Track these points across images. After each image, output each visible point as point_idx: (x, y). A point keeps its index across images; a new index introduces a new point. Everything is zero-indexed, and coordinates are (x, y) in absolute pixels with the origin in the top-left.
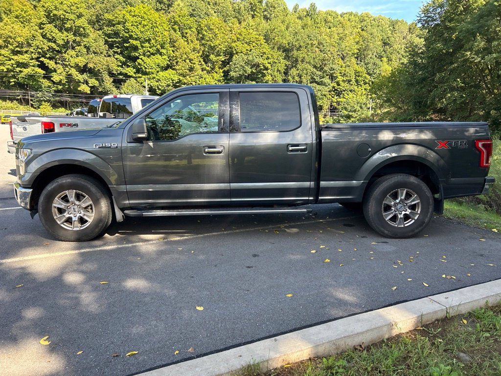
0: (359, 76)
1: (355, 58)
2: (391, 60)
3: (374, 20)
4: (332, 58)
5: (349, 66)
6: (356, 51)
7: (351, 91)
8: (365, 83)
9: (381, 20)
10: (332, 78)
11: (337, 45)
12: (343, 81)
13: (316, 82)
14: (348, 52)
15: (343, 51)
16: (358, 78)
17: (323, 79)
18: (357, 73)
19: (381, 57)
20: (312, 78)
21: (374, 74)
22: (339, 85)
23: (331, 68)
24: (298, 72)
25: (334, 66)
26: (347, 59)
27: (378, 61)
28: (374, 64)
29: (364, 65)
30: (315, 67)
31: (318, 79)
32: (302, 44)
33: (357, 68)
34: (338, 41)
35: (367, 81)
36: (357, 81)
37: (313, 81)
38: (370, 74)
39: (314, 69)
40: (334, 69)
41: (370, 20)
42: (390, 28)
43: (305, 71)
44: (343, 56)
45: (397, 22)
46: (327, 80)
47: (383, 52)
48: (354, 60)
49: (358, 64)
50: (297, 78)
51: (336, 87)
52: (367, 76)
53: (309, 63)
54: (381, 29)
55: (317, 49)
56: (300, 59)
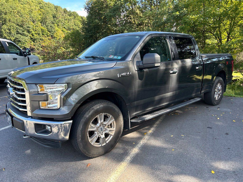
0: (44, 32)
1: (40, 22)
2: (59, 25)
3: (46, 4)
4: (28, 21)
5: (38, 27)
6: (40, 19)
7: (40, 39)
8: (48, 36)
9: (49, 5)
10: (29, 32)
11: (29, 14)
12: (35, 33)
13: (20, 34)
14: (36, 19)
15: (33, 18)
16: (43, 33)
17: (24, 32)
18: (43, 30)
19: (53, 23)
20: (17, 31)
21: (52, 32)
22: (33, 35)
23: (28, 27)
24: (8, 27)
25: (29, 26)
26: (35, 23)
27: (52, 25)
28: (51, 26)
29: (45, 27)
30: (18, 25)
31: (20, 32)
32: (7, 11)
33: (42, 27)
34: (29, 12)
35: (49, 35)
36: (43, 34)
37: (18, 33)
38: (50, 32)
39: (17, 26)
40: (29, 27)
41: (44, 4)
42: (55, 9)
43: (12, 27)
44: (34, 21)
45: (58, 7)
46: (25, 33)
47: (54, 21)
48: (39, 23)
49: (42, 26)
50: (7, 31)
51: (32, 37)
52: (48, 32)
53: (14, 22)
54: (50, 9)
55: (17, 15)
56: (7, 20)
